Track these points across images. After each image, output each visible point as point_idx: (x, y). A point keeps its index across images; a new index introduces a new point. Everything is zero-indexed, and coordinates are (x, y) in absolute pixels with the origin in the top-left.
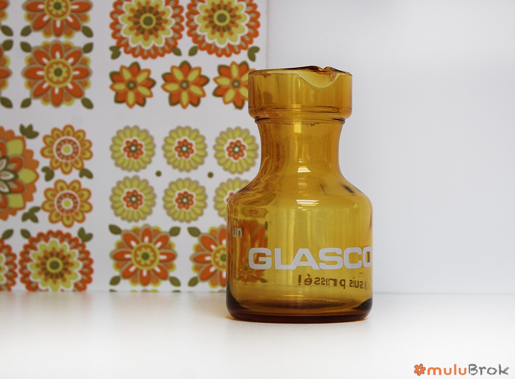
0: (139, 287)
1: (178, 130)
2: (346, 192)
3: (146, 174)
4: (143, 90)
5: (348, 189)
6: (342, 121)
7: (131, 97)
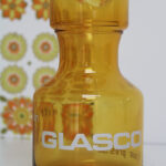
0: (18, 136)
3: (22, 63)
4: (20, 9)
6: (121, 32)
7: (12, 13)
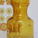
1: (8, 8)
2: (28, 19)
4: (3, 3)
5: (29, 19)
